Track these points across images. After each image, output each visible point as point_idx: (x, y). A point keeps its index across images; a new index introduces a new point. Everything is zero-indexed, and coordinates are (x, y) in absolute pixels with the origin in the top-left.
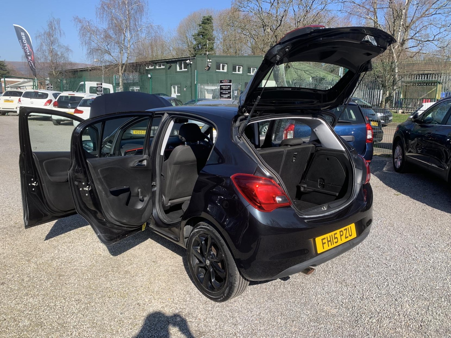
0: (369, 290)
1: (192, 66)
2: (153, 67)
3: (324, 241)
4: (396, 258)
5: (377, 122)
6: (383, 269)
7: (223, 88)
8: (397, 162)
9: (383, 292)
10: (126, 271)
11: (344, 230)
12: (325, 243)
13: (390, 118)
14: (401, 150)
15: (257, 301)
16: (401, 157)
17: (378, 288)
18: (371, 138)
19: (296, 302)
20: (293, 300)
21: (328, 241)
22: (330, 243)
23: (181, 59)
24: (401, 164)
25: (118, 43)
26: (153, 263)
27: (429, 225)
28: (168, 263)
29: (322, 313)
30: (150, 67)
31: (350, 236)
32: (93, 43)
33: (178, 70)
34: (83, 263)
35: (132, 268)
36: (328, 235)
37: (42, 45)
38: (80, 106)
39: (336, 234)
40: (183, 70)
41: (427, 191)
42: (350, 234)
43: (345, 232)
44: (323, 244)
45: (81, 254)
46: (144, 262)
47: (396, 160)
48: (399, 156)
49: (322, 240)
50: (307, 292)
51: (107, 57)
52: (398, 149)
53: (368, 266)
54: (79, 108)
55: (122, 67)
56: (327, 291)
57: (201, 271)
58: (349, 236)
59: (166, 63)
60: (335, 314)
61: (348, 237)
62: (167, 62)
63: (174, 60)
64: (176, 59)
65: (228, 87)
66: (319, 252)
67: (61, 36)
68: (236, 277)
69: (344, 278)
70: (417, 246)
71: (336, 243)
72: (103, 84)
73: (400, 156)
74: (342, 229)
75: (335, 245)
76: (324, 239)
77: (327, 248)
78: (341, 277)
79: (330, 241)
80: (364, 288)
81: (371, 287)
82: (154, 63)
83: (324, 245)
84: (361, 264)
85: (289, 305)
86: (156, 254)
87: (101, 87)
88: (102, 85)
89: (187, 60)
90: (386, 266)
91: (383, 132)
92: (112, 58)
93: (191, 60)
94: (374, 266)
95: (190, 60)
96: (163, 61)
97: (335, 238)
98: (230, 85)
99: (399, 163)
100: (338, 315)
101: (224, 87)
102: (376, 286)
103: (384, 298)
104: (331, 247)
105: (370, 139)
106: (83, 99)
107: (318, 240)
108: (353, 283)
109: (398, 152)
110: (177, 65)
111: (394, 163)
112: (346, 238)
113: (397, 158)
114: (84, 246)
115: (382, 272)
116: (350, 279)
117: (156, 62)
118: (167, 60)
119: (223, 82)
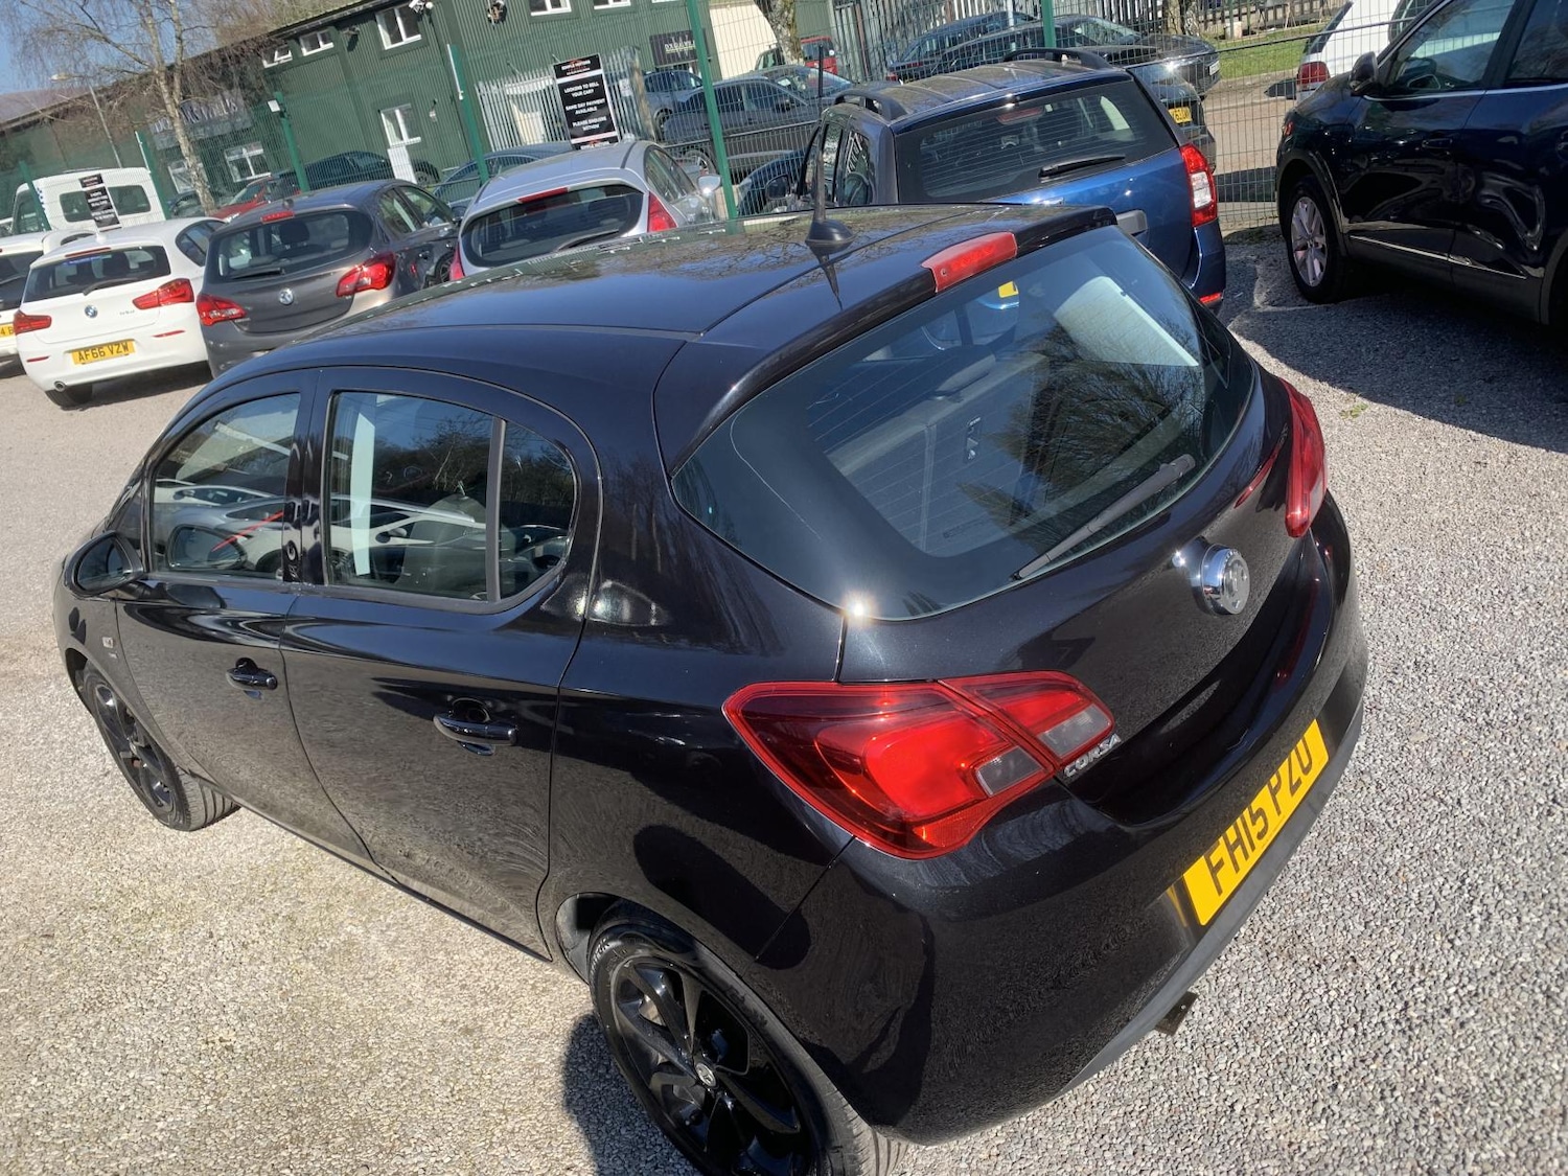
0: (1417, 966)
1: (437, 17)
2: (290, 55)
4: (1466, 754)
5: (1186, 104)
6: (1434, 828)
7: (575, 95)
8: (1308, 262)
9: (1478, 964)
10: (355, 1122)
12: (1221, 864)
13: (1214, 69)
14: (1318, 214)
16: (1321, 241)
17: (1451, 941)
18: (1211, 203)
19: (1133, 1125)
20: (1115, 1113)
22: (1238, 852)
24: (1328, 270)
26: (465, 1043)
27: (1527, 534)
28: (530, 1023)
29: (1264, 1164)
30: (279, 59)
31: (1306, 771)
33: (388, 45)
34: (161, 1125)
35: (376, 1096)
36: (1230, 838)
38: (30, 299)
40: (406, 40)
41: (1456, 366)
42: (1306, 762)
43: (1284, 768)
44: (1214, 870)
45: (143, 1070)
46: (427, 1045)
47: (1300, 254)
48: (1312, 238)
50: (1163, 1051)
51: (98, 55)
52: (1303, 211)
53: (1370, 827)
54: (30, 308)
55: (170, 80)
56: (1245, 1023)
57: (682, 1092)
58: (1303, 776)
59: (332, 29)
60: (1321, 1156)
61: (1299, 782)
62: (339, 24)
63: (361, 8)
64: (369, 5)
65: (592, 85)
66: (1204, 921)
68: (856, 1148)
69: (1290, 922)
70: (1521, 660)
71: (1260, 836)
72: (105, 174)
73: (1317, 239)
75: (1261, 846)
77: (1230, 880)
78: (1275, 917)
79: (1239, 843)
80: (1394, 957)
81: (1421, 947)
82: (288, 36)
83: (1219, 875)
84: (1338, 820)
85: (1108, 1155)
86: (469, 982)
87: (104, 191)
88: (100, 181)
90: (1443, 807)
91: (1213, 140)
92: (117, 53)
94: (1391, 821)
96: (319, 22)
97: (1254, 819)
98: (598, 79)
99: (1315, 269)
100: (1336, 1155)
101: (577, 93)
102: (1438, 938)
103: (1496, 995)
104: (1245, 866)
105: (1206, 210)
106: (34, 265)
107: (1196, 877)
108: (1340, 941)
109: (1305, 222)
110: (380, 27)
111: (1295, 270)
112: (1294, 789)
113: (1305, 248)
114: (154, 1013)
115: (1437, 847)
116: (1320, 923)
117: (295, 30)
118: (335, 16)
119: (567, 71)
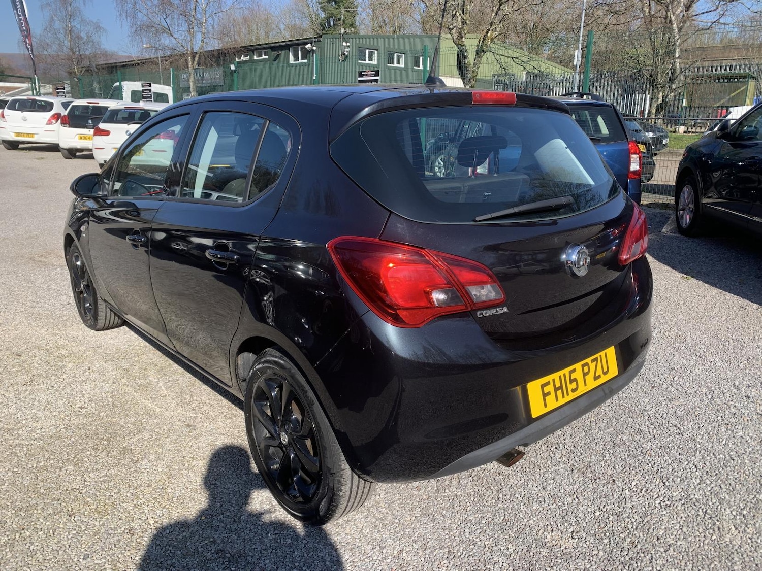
0: (644, 489)
1: (316, 54)
2: (248, 57)
3: (546, 389)
4: (697, 413)
5: (646, 144)
6: (671, 438)
8: (684, 216)
9: (675, 494)
10: (124, 448)
11: (592, 361)
12: (549, 393)
13: (664, 142)
14: (692, 193)
15: (397, 521)
16: (692, 206)
17: (664, 483)
18: (638, 170)
19: (483, 522)
20: (476, 516)
21: (556, 389)
22: (559, 393)
23: (297, 42)
24: (692, 220)
25: (185, 14)
26: (185, 429)
27: (757, 338)
28: (218, 428)
29: (541, 550)
30: (243, 58)
31: (605, 373)
32: (140, 15)
33: (292, 60)
34: (38, 432)
35: (138, 440)
36: (555, 376)
37: (52, 20)
38: (105, 122)
39: (574, 370)
40: (300, 61)
41: (744, 269)
42: (605, 370)
43: (592, 366)
44: (545, 395)
45: (39, 410)
46: (168, 427)
47: (681, 212)
48: (687, 205)
49: (543, 386)
50: (508, 497)
51: (166, 41)
52: (686, 190)
53: (640, 432)
54: (102, 126)
55: (194, 58)
56: (552, 494)
57: (273, 453)
58: (602, 375)
59: (269, 50)
60: (570, 553)
61: (599, 377)
62: (273, 49)
63: (284, 43)
64: (288, 43)
66: (534, 415)
67: (84, 4)
68: (341, 476)
69: (588, 460)
70: (737, 383)
71: (573, 391)
72: (152, 85)
73: (690, 205)
74: (588, 360)
75: (572, 396)
76: (548, 383)
77: (552, 404)
78: (581, 457)
79: (561, 388)
80: (634, 483)
81: (648, 482)
82: (250, 50)
83: (547, 398)
84: (625, 426)
85: (467, 531)
86: (197, 408)
87: (150, 91)
88: (150, 86)
89: (307, 44)
90: (678, 431)
91: (654, 165)
92: (174, 41)
93: (313, 44)
94: (651, 431)
95: (311, 43)
96: (265, 46)
97: (572, 381)
98: (377, 81)
99: (687, 218)
100: (577, 554)
102: (658, 480)
103: (679, 508)
104: (562, 401)
105: (635, 172)
106: (109, 109)
107: (534, 388)
108: (610, 472)
109: (686, 197)
110: (290, 53)
111: (678, 219)
112: (596, 378)
113: (684, 209)
114: (53, 391)
115: (670, 446)
116: (602, 463)
117: (253, 48)
118: (272, 45)
119: (364, 75)
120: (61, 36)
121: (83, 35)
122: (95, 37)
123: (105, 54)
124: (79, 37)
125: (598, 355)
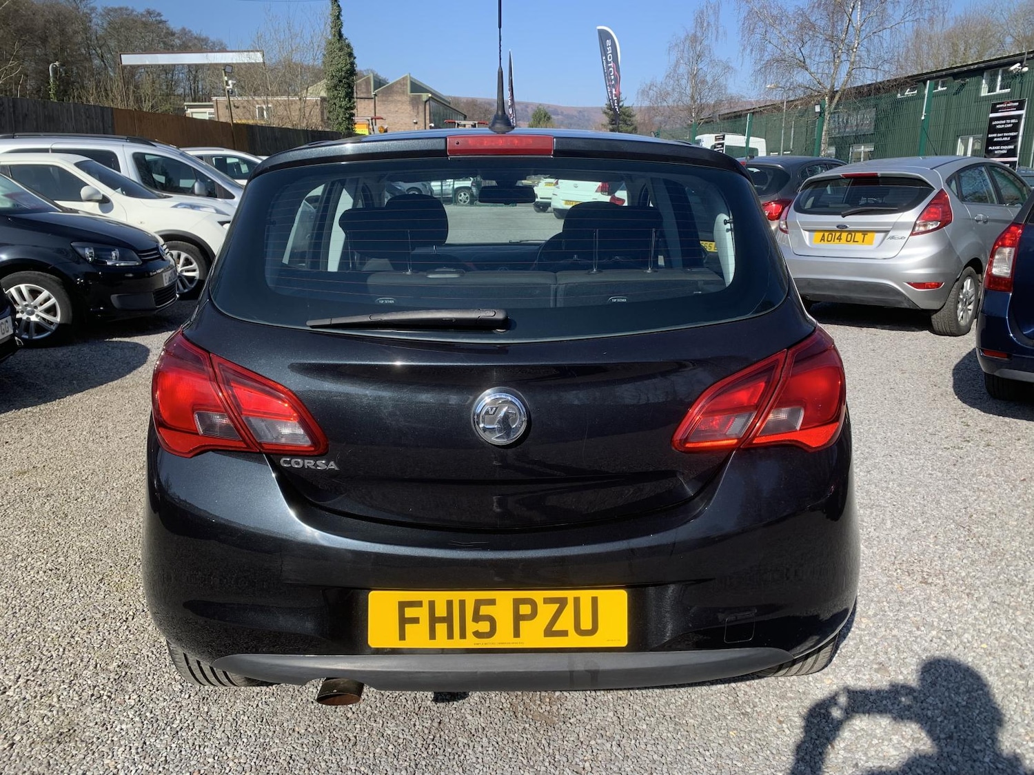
1: (1026, 79)
2: (916, 92)
3: (410, 612)
7: (998, 127)
11: (547, 601)
12: (415, 620)
21: (434, 620)
22: (441, 626)
23: (996, 62)
25: (831, 39)
30: (908, 93)
31: (582, 633)
33: (984, 92)
36: (440, 596)
40: (998, 91)
42: (585, 628)
43: (548, 608)
44: (405, 621)
49: (403, 605)
58: (572, 632)
59: (951, 78)
61: (562, 634)
62: (956, 76)
63: (976, 66)
64: (982, 65)
65: (1013, 121)
66: (375, 643)
71: (478, 634)
74: (538, 595)
75: (471, 642)
76: (418, 604)
77: (419, 639)
79: (448, 620)
82: (918, 81)
83: (409, 627)
87: (722, 144)
88: (723, 139)
89: (1014, 63)
92: (808, 76)
93: (1025, 63)
95: (1021, 62)
96: (944, 73)
97: (477, 618)
98: (1019, 117)
101: (1000, 125)
104: (445, 643)
107: (383, 602)
110: (984, 81)
112: (549, 632)
117: (925, 77)
118: (956, 70)
119: (999, 108)
120: (684, 82)
121: (709, 78)
122: (722, 80)
123: (731, 100)
124: (704, 82)
125: (570, 594)
